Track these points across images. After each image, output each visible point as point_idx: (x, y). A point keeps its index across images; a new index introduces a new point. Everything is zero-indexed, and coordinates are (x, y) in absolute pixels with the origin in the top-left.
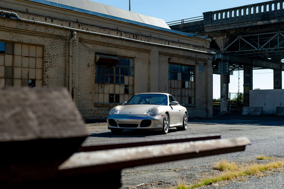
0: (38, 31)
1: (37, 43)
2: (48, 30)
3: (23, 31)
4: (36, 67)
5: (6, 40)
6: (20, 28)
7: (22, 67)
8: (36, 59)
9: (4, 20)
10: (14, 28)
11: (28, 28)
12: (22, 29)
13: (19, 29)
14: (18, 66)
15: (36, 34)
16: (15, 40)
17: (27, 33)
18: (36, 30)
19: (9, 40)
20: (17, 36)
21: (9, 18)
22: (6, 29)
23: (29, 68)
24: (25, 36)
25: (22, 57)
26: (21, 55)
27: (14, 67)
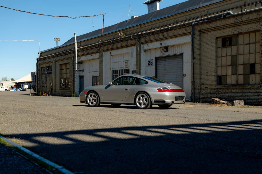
0: (250, 19)
1: (254, 30)
2: (260, 15)
3: (240, 23)
4: (255, 52)
5: (230, 34)
6: (237, 22)
7: (244, 54)
8: (255, 45)
9: (226, 20)
10: (233, 23)
11: (242, 19)
12: (238, 22)
13: (236, 23)
14: (241, 54)
15: (251, 22)
16: (236, 32)
17: (245, 24)
18: (249, 18)
19: (232, 33)
20: (238, 28)
21: (226, 17)
22: (229, 26)
23: (249, 53)
24: (244, 26)
25: (244, 45)
26: (243, 43)
27: (238, 55)
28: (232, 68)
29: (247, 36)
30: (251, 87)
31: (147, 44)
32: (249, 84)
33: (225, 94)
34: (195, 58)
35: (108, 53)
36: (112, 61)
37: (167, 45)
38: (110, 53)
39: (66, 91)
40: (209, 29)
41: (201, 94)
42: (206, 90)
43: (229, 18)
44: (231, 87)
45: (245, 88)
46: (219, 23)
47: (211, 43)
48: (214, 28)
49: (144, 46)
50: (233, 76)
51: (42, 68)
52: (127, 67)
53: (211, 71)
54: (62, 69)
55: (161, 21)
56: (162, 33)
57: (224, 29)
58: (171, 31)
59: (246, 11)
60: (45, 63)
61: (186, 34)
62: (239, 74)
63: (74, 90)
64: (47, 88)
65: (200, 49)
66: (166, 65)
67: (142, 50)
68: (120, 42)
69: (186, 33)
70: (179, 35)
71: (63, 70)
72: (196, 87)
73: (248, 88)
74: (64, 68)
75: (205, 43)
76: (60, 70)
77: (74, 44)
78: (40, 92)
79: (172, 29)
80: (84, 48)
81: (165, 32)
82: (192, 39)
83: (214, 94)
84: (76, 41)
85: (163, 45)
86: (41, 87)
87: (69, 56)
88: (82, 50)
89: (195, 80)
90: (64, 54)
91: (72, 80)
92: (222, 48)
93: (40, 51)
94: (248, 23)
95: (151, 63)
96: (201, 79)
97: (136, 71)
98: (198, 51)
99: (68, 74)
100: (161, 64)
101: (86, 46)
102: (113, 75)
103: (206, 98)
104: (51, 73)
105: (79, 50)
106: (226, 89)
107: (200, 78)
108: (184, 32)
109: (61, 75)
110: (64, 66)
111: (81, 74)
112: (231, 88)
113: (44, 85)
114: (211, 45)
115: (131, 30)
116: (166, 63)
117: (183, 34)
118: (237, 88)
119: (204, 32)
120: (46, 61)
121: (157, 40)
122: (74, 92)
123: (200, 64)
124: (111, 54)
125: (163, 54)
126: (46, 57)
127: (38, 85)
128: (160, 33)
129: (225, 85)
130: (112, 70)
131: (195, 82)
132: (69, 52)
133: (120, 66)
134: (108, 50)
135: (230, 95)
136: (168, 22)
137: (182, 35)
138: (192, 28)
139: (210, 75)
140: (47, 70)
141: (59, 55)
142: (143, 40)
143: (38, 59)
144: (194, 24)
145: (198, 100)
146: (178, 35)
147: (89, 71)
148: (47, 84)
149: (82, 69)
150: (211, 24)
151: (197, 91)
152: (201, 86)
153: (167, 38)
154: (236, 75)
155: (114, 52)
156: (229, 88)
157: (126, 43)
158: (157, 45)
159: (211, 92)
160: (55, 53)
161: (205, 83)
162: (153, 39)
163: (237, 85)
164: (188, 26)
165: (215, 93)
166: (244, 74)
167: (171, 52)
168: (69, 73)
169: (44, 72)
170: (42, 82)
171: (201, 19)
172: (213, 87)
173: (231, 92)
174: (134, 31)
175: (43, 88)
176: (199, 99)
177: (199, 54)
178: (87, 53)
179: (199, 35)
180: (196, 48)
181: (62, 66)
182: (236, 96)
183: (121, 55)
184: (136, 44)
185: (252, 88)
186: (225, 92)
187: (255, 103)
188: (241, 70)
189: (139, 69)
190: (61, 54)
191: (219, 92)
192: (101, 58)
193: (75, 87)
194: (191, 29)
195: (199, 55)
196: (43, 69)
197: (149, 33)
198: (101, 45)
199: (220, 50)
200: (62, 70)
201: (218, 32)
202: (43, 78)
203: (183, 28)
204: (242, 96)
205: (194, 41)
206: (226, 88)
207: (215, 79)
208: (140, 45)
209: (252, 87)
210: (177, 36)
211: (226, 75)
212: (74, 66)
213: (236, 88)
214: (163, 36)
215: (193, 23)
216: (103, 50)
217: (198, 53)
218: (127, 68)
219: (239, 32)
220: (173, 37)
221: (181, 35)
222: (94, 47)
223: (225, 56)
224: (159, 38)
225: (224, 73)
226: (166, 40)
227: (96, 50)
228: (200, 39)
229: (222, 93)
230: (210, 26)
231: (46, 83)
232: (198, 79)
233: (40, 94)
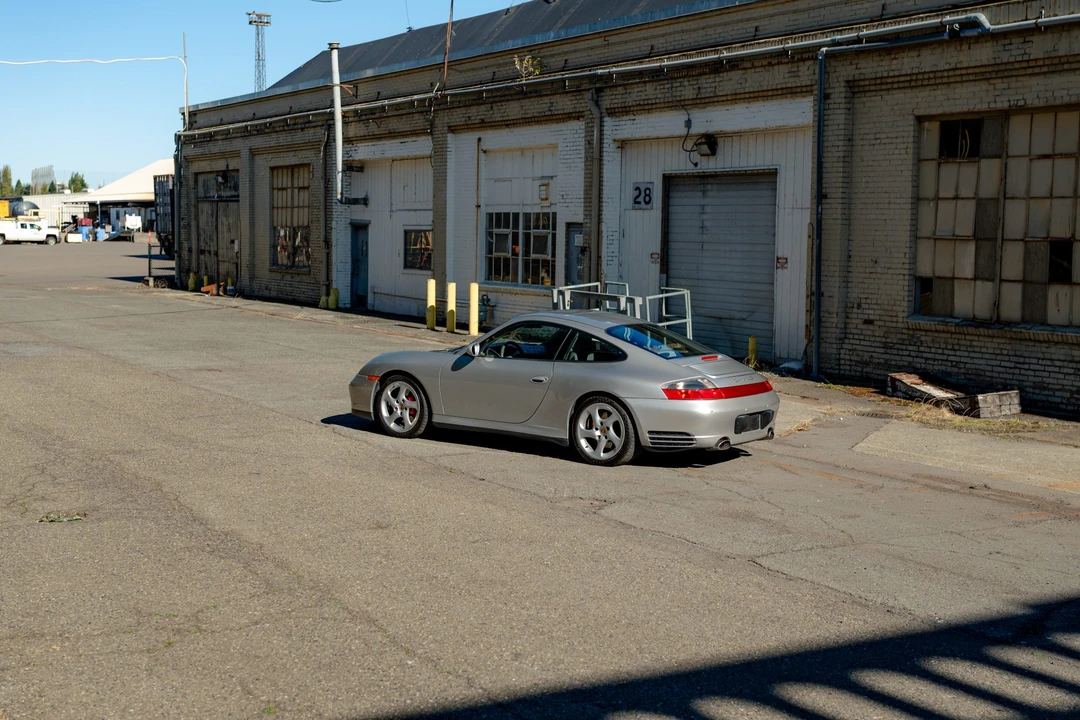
0: (1061, 53)
1: (1074, 99)
3: (1017, 66)
4: (1075, 192)
5: (976, 110)
6: (1005, 60)
7: (1029, 197)
8: (1077, 162)
9: (958, 47)
10: (990, 65)
11: (1028, 51)
12: (1009, 63)
13: (1002, 64)
14: (1017, 195)
15: (1066, 67)
16: (1002, 104)
17: (1037, 70)
19: (984, 107)
20: (1009, 88)
21: (960, 37)
22: (971, 74)
23: (1051, 197)
24: (1034, 81)
25: (1031, 160)
26: (1027, 153)
27: (1005, 198)
28: (977, 248)
29: (1044, 122)
30: (1050, 336)
31: (632, 117)
32: (1044, 323)
33: (945, 357)
34: (825, 197)
35: (468, 139)
36: (483, 175)
37: (712, 129)
38: (479, 139)
39: (297, 278)
40: (889, 80)
41: (845, 346)
42: (869, 333)
43: (972, 41)
44: (971, 330)
45: (1026, 340)
46: (929, 60)
47: (894, 140)
48: (909, 78)
49: (617, 123)
50: (979, 283)
51: (197, 174)
52: (546, 203)
53: (891, 253)
54: (280, 186)
55: (692, 25)
56: (693, 76)
57: (951, 86)
58: (733, 73)
59: (1043, 20)
60: (212, 157)
61: (794, 90)
62: (1003, 278)
63: (328, 280)
64: (220, 258)
65: (847, 159)
66: (708, 209)
67: (607, 141)
68: (519, 99)
69: (791, 88)
70: (765, 94)
71: (285, 192)
72: (827, 315)
73: (1040, 342)
74: (289, 185)
75: (872, 136)
76: (273, 189)
77: (330, 88)
78: (192, 275)
79: (734, 64)
80: (372, 111)
81: (705, 74)
82: (817, 113)
83: (900, 353)
84: (336, 79)
85: (699, 128)
86: (194, 256)
87: (310, 134)
88: (364, 117)
89: (823, 289)
90: (288, 125)
91: (322, 238)
92: (939, 164)
93: (190, 104)
94: (1052, 68)
95: (647, 199)
96: (850, 285)
97: (581, 224)
98: (841, 170)
99: (306, 210)
100: (686, 205)
101: (379, 103)
102: (490, 234)
103: (867, 364)
104: (235, 199)
105: (351, 114)
106: (949, 335)
107: (846, 282)
108: (787, 81)
109: (275, 210)
110: (290, 175)
111: (359, 213)
112: (969, 334)
113: (207, 248)
114: (894, 146)
115: (566, 53)
116: (707, 201)
117: (782, 89)
118: (993, 337)
119: (867, 88)
120: (215, 148)
121: (670, 104)
122: (328, 287)
123: (848, 222)
124: (482, 143)
125: (696, 165)
126: (215, 132)
127: (180, 243)
128: (684, 77)
129: (945, 316)
130: (484, 210)
131: (826, 294)
132: (310, 122)
133: (519, 196)
134: (468, 127)
135: (963, 360)
136: (720, 30)
137: (775, 93)
138: (817, 67)
139: (886, 271)
140: (219, 185)
141: (266, 130)
142: (614, 101)
143: (180, 136)
144: (828, 55)
145: (832, 368)
146: (761, 94)
147: (392, 204)
148: (220, 243)
149: (361, 196)
150: (895, 58)
151: (832, 331)
152: (846, 313)
153: (715, 99)
154: (993, 280)
155: (493, 139)
156: (960, 333)
157: (545, 107)
158: (669, 123)
159: (889, 340)
160: (252, 116)
161: (863, 301)
162: (658, 101)
163: (994, 323)
164: (803, 60)
165: (904, 347)
166: (1024, 281)
167: (729, 159)
168: (309, 207)
169: (206, 191)
170: (199, 235)
171: (857, 36)
172: (897, 322)
173: (969, 349)
174: (579, 55)
175: (202, 257)
176: (839, 365)
177: (846, 180)
178: (382, 130)
179: (848, 100)
180: (833, 156)
181: (280, 175)
182: (990, 368)
183: (522, 150)
184: (586, 113)
185: (1056, 340)
186: (943, 346)
187: (1064, 407)
188: (1013, 261)
189: (595, 220)
190: (273, 125)
191: (919, 344)
192: (439, 156)
193: (334, 269)
194: (814, 74)
195: (845, 185)
196: (201, 179)
197: (640, 73)
198: (440, 103)
199: (929, 169)
200: (279, 189)
201: (924, 94)
202: (201, 217)
203: (781, 66)
204: (1011, 371)
205: (826, 123)
206: (948, 332)
207: (906, 288)
208: (601, 118)
209: (1055, 337)
210: (756, 94)
211: (950, 275)
212: (328, 180)
213: (989, 336)
214: (696, 92)
215: (824, 49)
216: (449, 127)
217: (841, 175)
218: (546, 210)
219: (1012, 103)
220: (738, 97)
221: (770, 93)
222: (411, 111)
223: (951, 196)
224: (682, 98)
225: (943, 270)
226: (710, 108)
227: (419, 121)
228: (850, 117)
229: (933, 350)
230: (893, 67)
231: (215, 238)
232: (837, 285)
233: (191, 282)
